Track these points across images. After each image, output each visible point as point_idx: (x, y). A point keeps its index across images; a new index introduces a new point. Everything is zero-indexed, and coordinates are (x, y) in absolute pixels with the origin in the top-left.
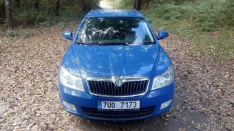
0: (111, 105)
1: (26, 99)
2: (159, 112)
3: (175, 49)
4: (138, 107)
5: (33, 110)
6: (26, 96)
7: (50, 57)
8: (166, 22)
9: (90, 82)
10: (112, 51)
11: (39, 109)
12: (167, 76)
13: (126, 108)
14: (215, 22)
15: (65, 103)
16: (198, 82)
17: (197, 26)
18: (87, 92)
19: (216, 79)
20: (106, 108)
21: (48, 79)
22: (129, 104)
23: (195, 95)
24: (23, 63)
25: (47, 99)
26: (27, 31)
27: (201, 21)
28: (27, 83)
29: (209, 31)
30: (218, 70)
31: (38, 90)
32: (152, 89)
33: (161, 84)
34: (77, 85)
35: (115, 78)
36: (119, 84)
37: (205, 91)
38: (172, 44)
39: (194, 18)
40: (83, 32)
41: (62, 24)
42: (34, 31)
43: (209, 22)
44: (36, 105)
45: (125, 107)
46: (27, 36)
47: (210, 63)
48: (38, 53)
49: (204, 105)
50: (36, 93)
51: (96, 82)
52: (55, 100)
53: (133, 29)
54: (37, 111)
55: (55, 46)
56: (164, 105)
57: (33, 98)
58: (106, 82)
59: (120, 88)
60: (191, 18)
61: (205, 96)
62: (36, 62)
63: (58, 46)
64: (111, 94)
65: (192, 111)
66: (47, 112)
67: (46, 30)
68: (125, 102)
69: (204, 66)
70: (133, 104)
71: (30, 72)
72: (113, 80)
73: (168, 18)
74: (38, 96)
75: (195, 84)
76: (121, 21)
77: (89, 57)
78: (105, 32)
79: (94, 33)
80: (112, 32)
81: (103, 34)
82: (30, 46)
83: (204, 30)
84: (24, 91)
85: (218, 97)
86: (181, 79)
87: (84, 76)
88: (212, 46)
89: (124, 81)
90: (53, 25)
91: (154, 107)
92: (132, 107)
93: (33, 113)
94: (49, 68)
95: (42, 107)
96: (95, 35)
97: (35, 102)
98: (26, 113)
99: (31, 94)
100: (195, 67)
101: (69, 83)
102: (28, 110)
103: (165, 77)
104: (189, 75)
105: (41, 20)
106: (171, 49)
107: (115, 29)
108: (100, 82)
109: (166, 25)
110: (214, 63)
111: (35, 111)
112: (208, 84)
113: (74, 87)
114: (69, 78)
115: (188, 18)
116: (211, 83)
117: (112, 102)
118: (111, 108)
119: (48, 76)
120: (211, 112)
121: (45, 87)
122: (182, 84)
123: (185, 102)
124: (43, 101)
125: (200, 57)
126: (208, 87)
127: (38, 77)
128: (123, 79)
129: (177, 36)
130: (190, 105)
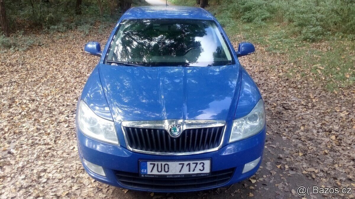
0: (163, 168)
1: (25, 153)
2: (241, 178)
3: (262, 69)
4: (207, 170)
5: (35, 171)
6: (25, 147)
7: (66, 82)
8: (247, 26)
9: (127, 129)
10: (164, 74)
11: (45, 171)
12: (254, 118)
13: (187, 172)
14: (323, 26)
15: (86, 163)
16: (299, 124)
17: (294, 34)
18: (123, 146)
19: (327, 118)
20: (155, 172)
21: (62, 118)
22: (193, 166)
23: (296, 146)
24: (22, 92)
25: (60, 152)
26: (30, 39)
27: (301, 25)
28: (28, 125)
29: (313, 40)
30: (330, 104)
31: (45, 137)
32: (231, 140)
33: (246, 131)
34: (107, 133)
35: (170, 123)
36: (177, 134)
37: (311, 140)
38: (256, 61)
39: (291, 21)
40: (119, 42)
41: (85, 28)
42: (41, 38)
43: (314, 26)
44: (40, 162)
45: (185, 171)
46: (31, 47)
47: (317, 92)
48: (46, 74)
49: (310, 162)
50: (42, 142)
51: (138, 129)
52: (73, 155)
53: (197, 39)
54: (42, 174)
55: (74, 63)
56: (249, 166)
57: (36, 151)
58: (155, 130)
59: (178, 139)
60: (286, 21)
61: (311, 147)
62: (43, 90)
63: (78, 63)
64: (162, 150)
65: (291, 173)
66: (59, 176)
67: (61, 37)
68: (186, 163)
69: (308, 97)
70: (200, 167)
71: (32, 106)
72: (166, 125)
73: (249, 20)
74: (44, 147)
75: (295, 128)
76: (178, 26)
77: (127, 84)
78: (153, 43)
79: (135, 43)
80: (164, 43)
81: (150, 45)
82: (34, 62)
83: (305, 39)
84: (23, 138)
85: (332, 150)
86: (272, 119)
87: (119, 118)
88: (318, 65)
89: (185, 127)
90: (71, 29)
91: (233, 169)
92: (197, 171)
93: (35, 177)
94: (64, 100)
95: (50, 167)
96: (137, 47)
97: (38, 157)
98: (23, 176)
99: (33, 145)
100: (293, 99)
101: (93, 130)
102: (27, 171)
103: (250, 119)
104: (284, 112)
105: (53, 22)
106: (256, 69)
107: (169, 38)
108: (144, 129)
109: (247, 30)
110: (323, 93)
111: (38, 173)
112: (314, 127)
113: (101, 137)
114: (92, 122)
115: (281, 20)
116: (319, 125)
117: (164, 163)
118: (163, 173)
119: (62, 113)
120: (322, 174)
121: (57, 131)
122: (274, 128)
123: (280, 158)
124: (53, 156)
125: (301, 83)
126: (315, 131)
127: (45, 115)
128: (183, 124)
129: (264, 49)
130: (289, 163)
